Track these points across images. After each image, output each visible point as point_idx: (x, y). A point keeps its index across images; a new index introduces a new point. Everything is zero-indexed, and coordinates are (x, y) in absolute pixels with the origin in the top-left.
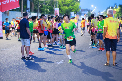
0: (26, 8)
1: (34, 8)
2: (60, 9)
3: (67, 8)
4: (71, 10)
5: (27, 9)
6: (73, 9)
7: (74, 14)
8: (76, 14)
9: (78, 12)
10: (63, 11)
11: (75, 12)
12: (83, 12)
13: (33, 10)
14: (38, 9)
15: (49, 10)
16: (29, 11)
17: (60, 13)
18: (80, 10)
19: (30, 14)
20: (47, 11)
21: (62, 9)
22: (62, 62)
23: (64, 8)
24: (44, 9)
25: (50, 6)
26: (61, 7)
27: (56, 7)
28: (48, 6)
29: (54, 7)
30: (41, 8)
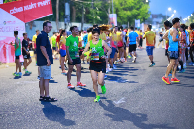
0: (64, 15)
1: (77, 14)
2: (118, 16)
3: (129, 13)
4: (136, 17)
5: (64, 17)
6: (139, 14)
7: (141, 23)
8: (144, 24)
9: (146, 19)
10: (124, 18)
11: (142, 20)
12: (155, 20)
13: (74, 18)
14: (83, 16)
15: (99, 18)
16: (69, 19)
17: (118, 22)
18: (150, 17)
19: (70, 24)
20: (96, 19)
21: (121, 15)
22: (123, 100)
23: (125, 14)
24: (92, 16)
25: (101, 12)
26: (119, 13)
27: (111, 12)
28: (98, 12)
29: (108, 12)
30: (87, 15)
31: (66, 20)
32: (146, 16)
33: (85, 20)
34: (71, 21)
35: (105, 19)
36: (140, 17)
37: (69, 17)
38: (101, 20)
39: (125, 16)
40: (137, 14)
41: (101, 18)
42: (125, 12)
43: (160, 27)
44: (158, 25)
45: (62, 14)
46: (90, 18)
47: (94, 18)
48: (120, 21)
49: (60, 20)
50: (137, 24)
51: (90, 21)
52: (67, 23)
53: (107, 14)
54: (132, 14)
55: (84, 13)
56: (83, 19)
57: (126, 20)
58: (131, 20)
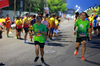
1: (27, 7)
3: (56, 7)
4: (59, 9)
6: (61, 8)
7: (62, 13)
8: (63, 13)
9: (65, 11)
11: (62, 11)
14: (30, 8)
15: (39, 9)
19: (23, 12)
20: (37, 10)
21: (51, 9)
23: (53, 8)
24: (35, 8)
25: (40, 6)
26: (50, 7)
27: (46, 7)
28: (39, 6)
29: (44, 6)
30: (32, 8)
31: (21, 10)
32: (65, 9)
33: (31, 10)
34: (24, 11)
35: (42, 10)
36: (61, 10)
37: (22, 9)
38: (40, 11)
39: (53, 9)
40: (60, 8)
41: (40, 9)
42: (53, 7)
44: (71, 14)
45: (19, 7)
46: (34, 10)
47: (36, 9)
48: (50, 11)
49: (17, 10)
50: (60, 13)
51: (34, 11)
52: (21, 12)
53: (44, 8)
54: (57, 8)
55: (31, 6)
56: (30, 10)
57: (53, 11)
58: (57, 11)
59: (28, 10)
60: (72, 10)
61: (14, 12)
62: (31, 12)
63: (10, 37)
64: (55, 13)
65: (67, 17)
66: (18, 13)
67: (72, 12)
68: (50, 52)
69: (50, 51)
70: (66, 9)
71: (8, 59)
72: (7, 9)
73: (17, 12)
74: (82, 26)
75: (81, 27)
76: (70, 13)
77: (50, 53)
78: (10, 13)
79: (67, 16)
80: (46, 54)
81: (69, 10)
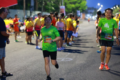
1: (38, 5)
2: (66, 7)
4: (77, 8)
5: (30, 7)
7: (81, 12)
8: (83, 13)
10: (70, 9)
11: (81, 11)
12: (89, 11)
15: (53, 8)
16: (33, 9)
17: (66, 12)
19: (34, 12)
21: (68, 7)
26: (67, 5)
27: (62, 5)
28: (53, 4)
31: (31, 9)
32: (84, 8)
33: (44, 9)
34: (35, 10)
35: (57, 9)
36: (80, 9)
37: (33, 7)
38: (55, 10)
39: (71, 8)
40: (78, 6)
41: (55, 8)
42: (71, 5)
43: (92, 16)
45: (29, 5)
46: (47, 8)
47: (50, 8)
48: (67, 11)
49: (27, 9)
50: (78, 13)
51: (47, 11)
52: (32, 11)
53: (59, 6)
54: (75, 6)
55: (44, 5)
56: (42, 9)
57: (71, 11)
58: (74, 10)
59: (40, 9)
60: (93, 8)
61: (24, 12)
62: (44, 11)
63: (18, 42)
64: (73, 12)
65: (87, 18)
66: (28, 13)
67: (93, 11)
68: (67, 60)
69: (67, 58)
70: (86, 8)
71: (16, 68)
72: (14, 8)
73: (27, 11)
74: (108, 25)
75: (106, 27)
76: (91, 13)
77: (66, 62)
78: (19, 13)
79: (87, 16)
80: (62, 62)
81: (89, 9)
